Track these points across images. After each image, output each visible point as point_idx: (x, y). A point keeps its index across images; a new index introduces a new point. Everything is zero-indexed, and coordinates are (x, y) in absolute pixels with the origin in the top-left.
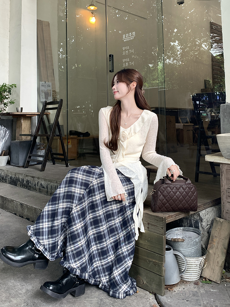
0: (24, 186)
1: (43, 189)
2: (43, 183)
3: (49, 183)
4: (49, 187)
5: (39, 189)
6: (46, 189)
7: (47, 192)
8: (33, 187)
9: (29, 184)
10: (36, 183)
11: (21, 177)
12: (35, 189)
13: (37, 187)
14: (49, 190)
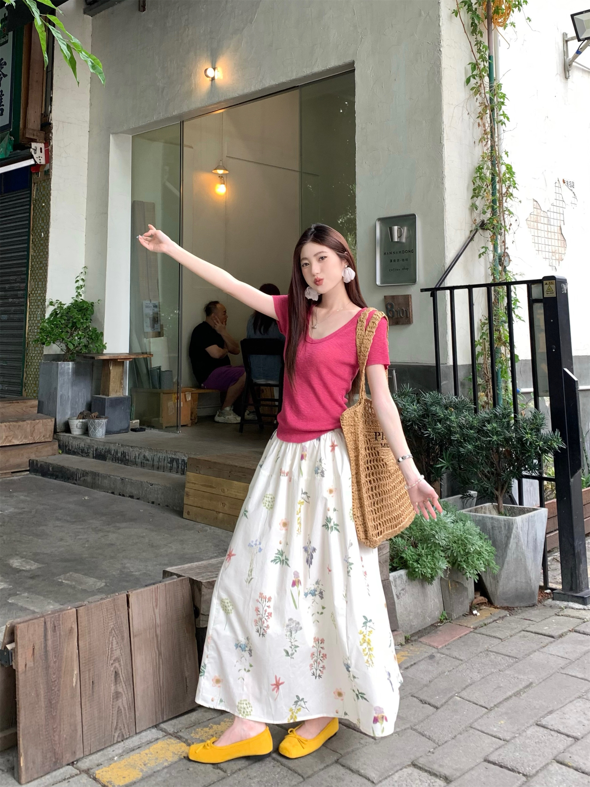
0: (118, 460)
1: (147, 462)
2: (147, 454)
3: (156, 453)
4: (156, 459)
5: (141, 463)
6: (150, 463)
7: (153, 466)
8: (131, 461)
9: (125, 456)
10: (137, 455)
11: (113, 447)
12: (135, 463)
13: (139, 461)
14: (156, 463)
